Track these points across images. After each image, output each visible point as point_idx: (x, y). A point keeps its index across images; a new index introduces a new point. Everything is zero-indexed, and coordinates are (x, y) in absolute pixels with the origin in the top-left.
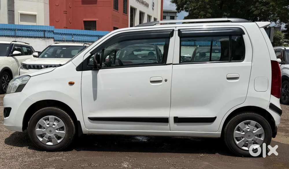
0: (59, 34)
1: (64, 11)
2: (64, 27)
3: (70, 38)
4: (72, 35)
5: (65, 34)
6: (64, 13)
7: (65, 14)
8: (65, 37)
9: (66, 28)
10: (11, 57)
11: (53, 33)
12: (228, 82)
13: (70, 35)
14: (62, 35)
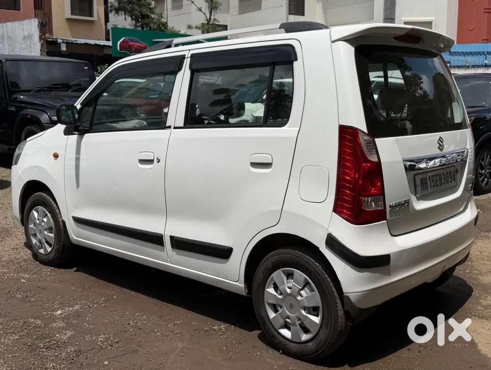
0: (460, 55)
1: (485, 9)
2: (483, 40)
3: (481, 59)
4: (485, 54)
5: (471, 54)
6: (485, 12)
7: (486, 14)
8: (471, 60)
9: (485, 41)
10: (260, 104)
11: (448, 53)
12: (251, 171)
13: (481, 55)
14: (465, 56)
